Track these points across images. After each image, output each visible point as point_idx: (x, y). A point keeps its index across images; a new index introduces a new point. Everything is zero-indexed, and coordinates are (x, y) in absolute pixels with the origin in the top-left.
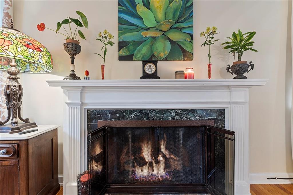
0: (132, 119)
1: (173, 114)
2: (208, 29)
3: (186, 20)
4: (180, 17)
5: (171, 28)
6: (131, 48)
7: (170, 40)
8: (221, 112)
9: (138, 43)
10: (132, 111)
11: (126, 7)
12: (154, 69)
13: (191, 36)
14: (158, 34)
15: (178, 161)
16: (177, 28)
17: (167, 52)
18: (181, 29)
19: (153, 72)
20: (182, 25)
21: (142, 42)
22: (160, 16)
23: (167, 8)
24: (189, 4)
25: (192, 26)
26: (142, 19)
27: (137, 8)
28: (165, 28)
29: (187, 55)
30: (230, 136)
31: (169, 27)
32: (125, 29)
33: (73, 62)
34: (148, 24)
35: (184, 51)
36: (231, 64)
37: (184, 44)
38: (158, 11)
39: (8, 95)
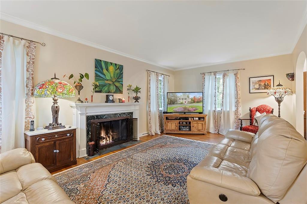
0: (105, 118)
1: (119, 115)
2: (129, 85)
3: (121, 78)
4: (119, 77)
5: (116, 81)
6: (101, 88)
7: (115, 86)
8: (132, 113)
9: (104, 86)
10: (104, 115)
11: (99, 69)
12: (113, 98)
13: (122, 84)
14: (111, 83)
15: (116, 135)
16: (118, 81)
17: (114, 90)
18: (119, 81)
19: (112, 99)
20: (119, 80)
21: (105, 85)
22: (112, 75)
23: (114, 73)
24: (122, 72)
25: (122, 81)
26: (105, 75)
27: (104, 71)
28: (114, 80)
29: (121, 92)
30: (136, 120)
31: (115, 80)
32: (98, 79)
33: (79, 94)
34: (108, 78)
35: (120, 90)
36: (134, 97)
37: (120, 88)
38: (112, 73)
39: (56, 111)
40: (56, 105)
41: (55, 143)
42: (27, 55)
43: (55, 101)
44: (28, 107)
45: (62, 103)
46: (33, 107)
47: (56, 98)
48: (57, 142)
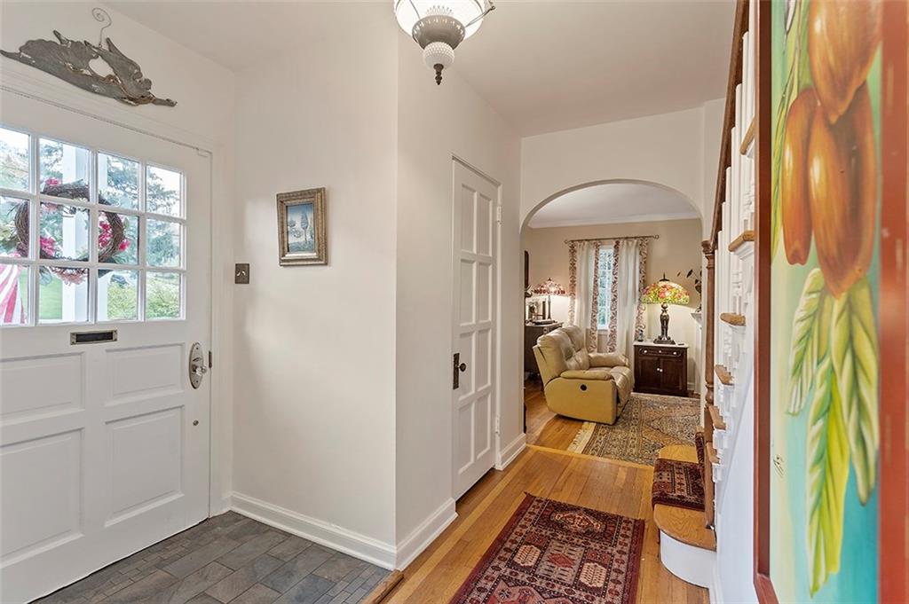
39: (665, 321)
40: (664, 314)
41: (659, 359)
42: (640, 254)
43: (664, 309)
44: (640, 314)
45: (672, 310)
46: (645, 315)
47: (665, 305)
48: (662, 360)
